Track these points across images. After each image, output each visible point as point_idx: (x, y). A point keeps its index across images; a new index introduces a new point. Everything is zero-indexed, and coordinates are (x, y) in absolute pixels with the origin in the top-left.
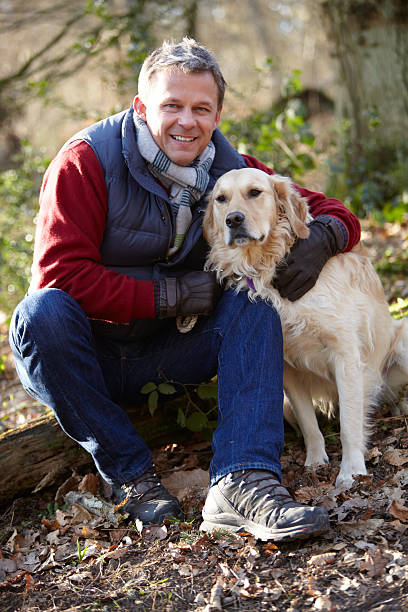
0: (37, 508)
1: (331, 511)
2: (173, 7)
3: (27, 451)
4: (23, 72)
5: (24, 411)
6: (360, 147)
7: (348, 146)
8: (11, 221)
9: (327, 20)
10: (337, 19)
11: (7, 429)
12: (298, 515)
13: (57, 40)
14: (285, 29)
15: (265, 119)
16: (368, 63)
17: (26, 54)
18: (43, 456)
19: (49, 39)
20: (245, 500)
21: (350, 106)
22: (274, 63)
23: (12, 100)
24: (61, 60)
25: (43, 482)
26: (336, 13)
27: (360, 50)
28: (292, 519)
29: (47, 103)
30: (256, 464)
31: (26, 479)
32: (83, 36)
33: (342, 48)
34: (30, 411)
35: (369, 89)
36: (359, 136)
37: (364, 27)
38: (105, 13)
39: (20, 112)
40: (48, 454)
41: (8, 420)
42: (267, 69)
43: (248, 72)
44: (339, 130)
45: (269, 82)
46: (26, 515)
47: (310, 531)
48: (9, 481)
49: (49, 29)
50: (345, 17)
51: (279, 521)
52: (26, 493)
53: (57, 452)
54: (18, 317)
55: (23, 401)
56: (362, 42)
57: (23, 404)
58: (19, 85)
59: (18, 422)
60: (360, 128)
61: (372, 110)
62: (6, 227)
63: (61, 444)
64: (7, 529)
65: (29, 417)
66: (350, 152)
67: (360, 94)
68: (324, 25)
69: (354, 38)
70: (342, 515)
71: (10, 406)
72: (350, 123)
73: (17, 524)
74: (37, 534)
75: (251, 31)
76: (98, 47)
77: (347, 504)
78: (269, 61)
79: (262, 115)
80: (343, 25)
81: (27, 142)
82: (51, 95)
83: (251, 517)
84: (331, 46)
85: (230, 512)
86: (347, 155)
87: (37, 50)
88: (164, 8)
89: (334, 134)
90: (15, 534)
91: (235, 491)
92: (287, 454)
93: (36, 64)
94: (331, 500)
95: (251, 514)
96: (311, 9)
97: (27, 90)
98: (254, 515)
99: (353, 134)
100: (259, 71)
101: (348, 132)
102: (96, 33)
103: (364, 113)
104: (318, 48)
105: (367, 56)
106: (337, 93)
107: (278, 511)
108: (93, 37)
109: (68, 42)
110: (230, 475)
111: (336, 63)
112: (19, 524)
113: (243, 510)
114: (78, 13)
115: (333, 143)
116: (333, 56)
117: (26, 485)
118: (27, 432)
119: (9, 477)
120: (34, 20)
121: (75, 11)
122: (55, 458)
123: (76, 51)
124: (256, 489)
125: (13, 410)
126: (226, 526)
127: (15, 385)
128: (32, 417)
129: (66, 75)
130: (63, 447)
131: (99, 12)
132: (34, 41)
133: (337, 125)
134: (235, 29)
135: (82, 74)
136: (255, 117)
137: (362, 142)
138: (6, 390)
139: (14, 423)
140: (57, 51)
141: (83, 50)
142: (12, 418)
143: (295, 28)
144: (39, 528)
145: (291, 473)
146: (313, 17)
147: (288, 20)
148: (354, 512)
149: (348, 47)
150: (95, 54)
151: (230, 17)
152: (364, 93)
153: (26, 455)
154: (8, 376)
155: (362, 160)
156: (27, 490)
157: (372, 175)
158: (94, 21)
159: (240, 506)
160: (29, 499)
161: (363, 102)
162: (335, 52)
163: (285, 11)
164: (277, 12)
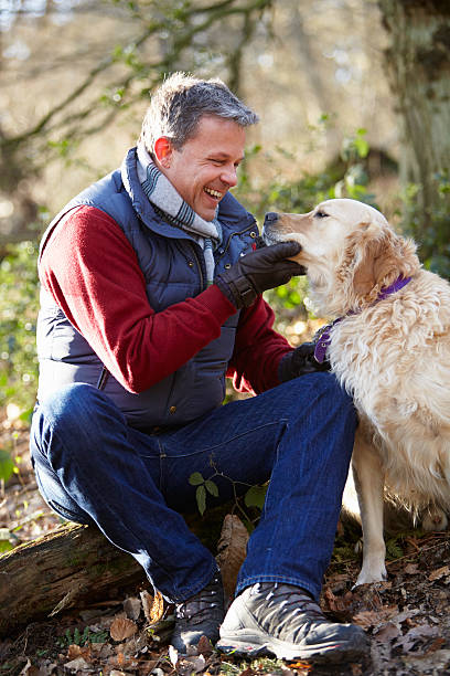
0: (55, 634)
1: (395, 640)
2: (215, 55)
3: (43, 568)
4: (41, 129)
5: (40, 520)
6: (428, 216)
7: (415, 215)
8: (26, 299)
9: (390, 70)
10: (402, 69)
11: (21, 542)
12: (331, 630)
13: (79, 92)
14: (342, 78)
15: (319, 184)
16: (437, 119)
17: (44, 108)
18: (62, 573)
19: (71, 91)
20: (272, 614)
21: (416, 169)
22: (330, 120)
23: (29, 160)
24: (84, 115)
25: (62, 604)
26: (400, 62)
27: (429, 105)
28: (324, 635)
29: (68, 164)
30: (291, 579)
31: (41, 600)
32: (110, 87)
33: (407, 102)
34: (47, 521)
35: (438, 150)
36: (426, 204)
37: (432, 78)
38: (136, 61)
39: (37, 173)
40: (67, 572)
41: (22, 530)
42: (322, 127)
43: (299, 129)
44: (403, 196)
45: (323, 141)
46: (42, 643)
47: (344, 649)
48: (21, 603)
49: (71, 78)
50: (411, 66)
51: (309, 636)
52: (41, 617)
53: (77, 569)
54: (42, 420)
55: (38, 509)
56: (430, 95)
57: (39, 513)
58: (37, 142)
59: (33, 533)
60: (428, 194)
61: (442, 173)
62: (21, 308)
63: (81, 560)
64: (20, 658)
65: (46, 527)
66: (417, 222)
67: (428, 154)
68: (387, 74)
69: (421, 90)
70: (408, 646)
71: (25, 515)
72: (416, 188)
73: (30, 653)
74: (55, 665)
75: (302, 80)
76: (128, 100)
77: (413, 632)
78: (324, 118)
79: (316, 179)
80: (408, 76)
81: (45, 209)
82: (74, 156)
83: (276, 634)
84: (394, 100)
85: (253, 628)
86: (412, 224)
87: (57, 102)
88: (204, 56)
89: (399, 200)
90: (29, 665)
91: (261, 603)
92: (345, 572)
93: (57, 119)
94: (394, 627)
95: (276, 630)
96: (371, 56)
97: (46, 149)
98: (280, 631)
99: (420, 201)
100: (313, 128)
101: (414, 199)
102: (126, 83)
103: (433, 177)
104: (379, 100)
105: (437, 111)
106: (402, 154)
107: (308, 627)
108: (121, 89)
109: (93, 93)
110: (258, 585)
111: (401, 119)
112: (33, 653)
113: (268, 625)
114: (105, 60)
115: (398, 212)
116: (397, 111)
117: (41, 607)
118: (43, 546)
119: (22, 598)
120: (54, 68)
121: (100, 58)
122: (75, 576)
123: (103, 104)
124: (285, 602)
125: (27, 519)
126: (247, 644)
127: (29, 490)
128: (50, 528)
129: (91, 132)
130: (84, 563)
131: (129, 61)
132: (53, 92)
133: (401, 190)
134: (284, 78)
135: (110, 131)
136: (308, 181)
137: (430, 210)
138: (20, 496)
139: (29, 534)
140: (81, 104)
141: (111, 102)
142: (26, 529)
143: (353, 78)
144: (56, 658)
145: (349, 594)
146: (373, 65)
147: (346, 68)
148: (421, 642)
149: (413, 100)
150: (126, 107)
151: (278, 65)
152: (433, 154)
153: (42, 572)
154: (21, 480)
155: (430, 230)
156: (43, 613)
157: (441, 249)
158: (123, 70)
159: (265, 621)
160: (45, 624)
161: (431, 164)
162: (399, 106)
163: (341, 57)
164: (332, 59)
